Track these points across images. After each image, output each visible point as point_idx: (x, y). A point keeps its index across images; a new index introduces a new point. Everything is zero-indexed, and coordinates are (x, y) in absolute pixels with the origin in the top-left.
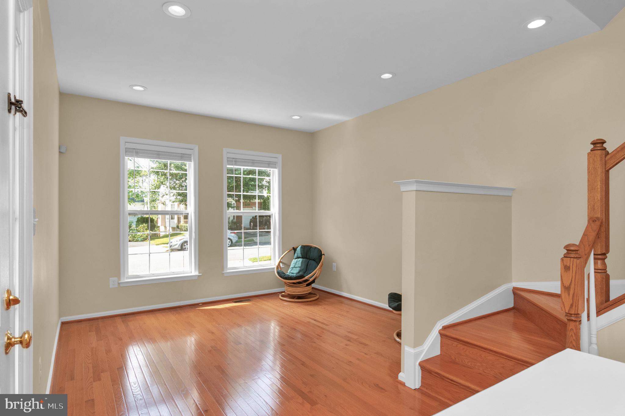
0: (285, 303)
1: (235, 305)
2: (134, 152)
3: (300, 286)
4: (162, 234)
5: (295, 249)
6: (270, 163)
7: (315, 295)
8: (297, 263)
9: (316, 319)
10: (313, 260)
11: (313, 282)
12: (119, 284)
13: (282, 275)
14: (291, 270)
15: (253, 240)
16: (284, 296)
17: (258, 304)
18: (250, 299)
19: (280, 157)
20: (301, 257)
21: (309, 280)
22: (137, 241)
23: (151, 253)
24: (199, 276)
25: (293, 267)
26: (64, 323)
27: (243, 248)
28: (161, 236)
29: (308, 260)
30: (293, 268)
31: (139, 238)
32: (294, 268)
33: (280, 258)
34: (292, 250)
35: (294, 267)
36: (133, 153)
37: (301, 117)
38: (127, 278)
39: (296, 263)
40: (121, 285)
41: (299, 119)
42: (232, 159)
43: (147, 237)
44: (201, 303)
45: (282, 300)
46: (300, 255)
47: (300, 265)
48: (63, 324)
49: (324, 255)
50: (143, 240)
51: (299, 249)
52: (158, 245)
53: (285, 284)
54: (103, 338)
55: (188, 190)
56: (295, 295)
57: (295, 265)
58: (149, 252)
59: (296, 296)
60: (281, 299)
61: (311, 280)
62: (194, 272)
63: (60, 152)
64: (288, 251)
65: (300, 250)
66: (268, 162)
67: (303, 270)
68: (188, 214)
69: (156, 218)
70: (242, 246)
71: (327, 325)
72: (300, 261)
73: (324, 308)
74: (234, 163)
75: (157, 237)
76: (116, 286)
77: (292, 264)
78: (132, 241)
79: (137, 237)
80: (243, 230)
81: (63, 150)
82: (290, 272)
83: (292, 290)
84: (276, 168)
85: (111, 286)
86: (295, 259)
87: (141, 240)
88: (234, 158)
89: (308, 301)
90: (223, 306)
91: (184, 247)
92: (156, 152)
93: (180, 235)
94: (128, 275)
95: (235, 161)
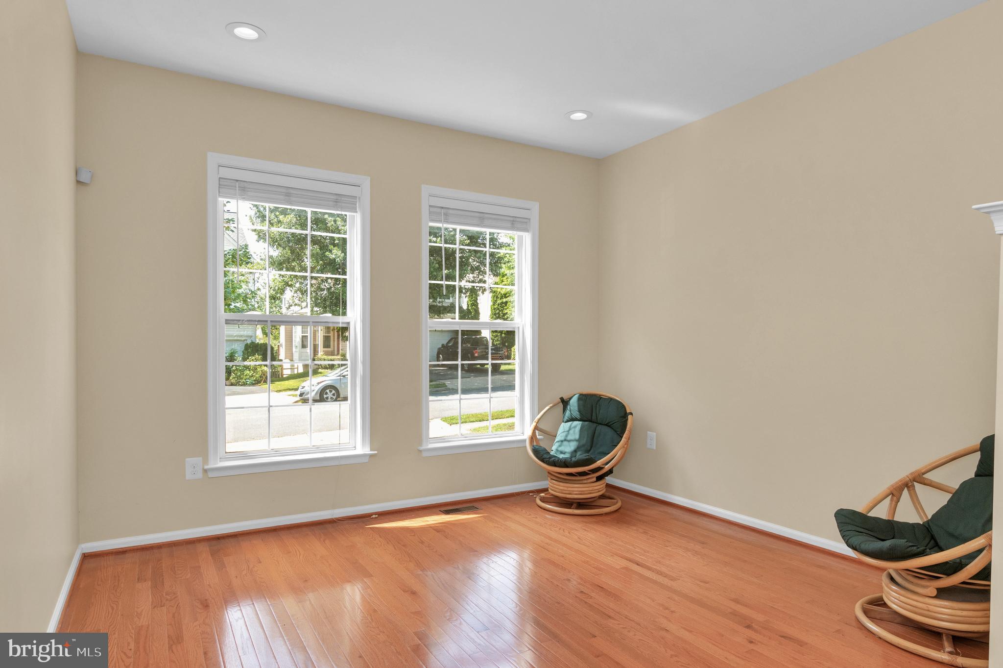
0: (548, 514)
1: (449, 520)
2: (237, 188)
3: (582, 480)
4: (287, 372)
5: (565, 402)
6: (515, 219)
7: (613, 500)
8: (571, 432)
9: (640, 560)
10: (606, 425)
11: (610, 472)
12: (205, 471)
13: (541, 454)
14: (560, 446)
15: (444, 385)
16: (546, 501)
17: (495, 518)
18: (475, 505)
19: (535, 207)
20: (578, 417)
21: (603, 468)
22: (244, 384)
23: (271, 406)
24: (371, 456)
25: (563, 438)
26: (88, 556)
27: (459, 398)
28: (284, 376)
29: (595, 425)
30: (562, 441)
31: (249, 379)
32: (565, 443)
33: (536, 420)
34: (558, 403)
35: (565, 440)
36: (236, 190)
37: (590, 114)
38: (221, 459)
39: (569, 430)
40: (211, 475)
41: (585, 119)
42: (439, 210)
43: (261, 377)
44: (375, 513)
45: (544, 509)
46: (576, 414)
47: (577, 437)
48: (86, 557)
49: (631, 414)
50: (255, 384)
51: (574, 402)
52: (280, 391)
53: (549, 475)
54: (167, 600)
55: (348, 273)
56: (570, 500)
57: (567, 436)
58: (268, 405)
59: (575, 503)
60: (539, 506)
61: (607, 467)
62: (360, 448)
63: (79, 182)
64: (551, 405)
65: (576, 405)
66: (512, 219)
67: (583, 446)
68: (348, 323)
69: (277, 346)
70: (458, 393)
71: (673, 579)
72: (575, 427)
73: (645, 533)
74: (443, 218)
75: (278, 378)
76: (200, 475)
77: (559, 433)
78: (236, 385)
79: (245, 377)
80: (460, 359)
81: (84, 178)
82: (557, 450)
83: (565, 489)
84: (526, 230)
85: (189, 476)
86: (566, 422)
87: (252, 383)
88: (442, 208)
89: (602, 514)
90: (423, 521)
91: (325, 396)
92: (284, 190)
93: (318, 375)
94: (226, 453)
95: (444, 214)
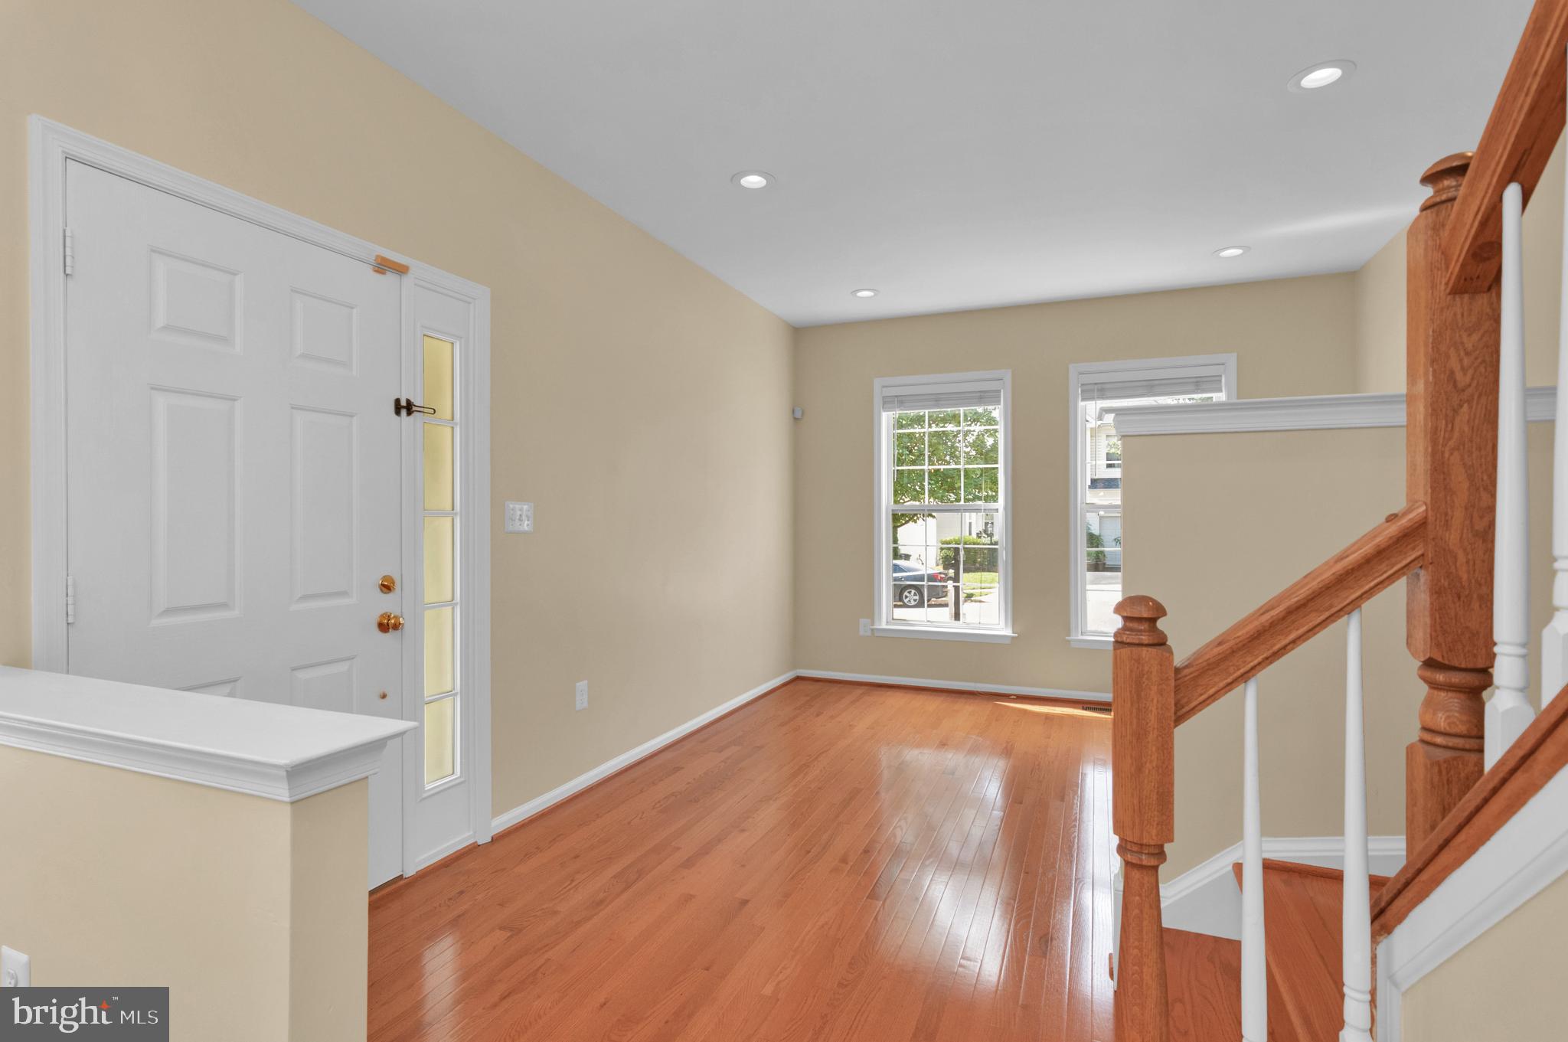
2: (896, 403)
6: (1199, 380)
12: (872, 630)
19: (1233, 360)
24: (1013, 638)
38: (888, 623)
40: (876, 635)
42: (1092, 387)
44: (1016, 694)
62: (1003, 629)
63: (796, 419)
66: (1194, 380)
68: (997, 510)
74: (1096, 395)
76: (869, 633)
81: (798, 415)
84: (1215, 388)
85: (862, 633)
88: (1096, 384)
94: (893, 619)
95: (1098, 390)
